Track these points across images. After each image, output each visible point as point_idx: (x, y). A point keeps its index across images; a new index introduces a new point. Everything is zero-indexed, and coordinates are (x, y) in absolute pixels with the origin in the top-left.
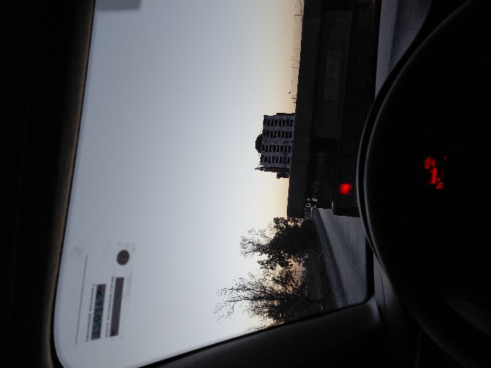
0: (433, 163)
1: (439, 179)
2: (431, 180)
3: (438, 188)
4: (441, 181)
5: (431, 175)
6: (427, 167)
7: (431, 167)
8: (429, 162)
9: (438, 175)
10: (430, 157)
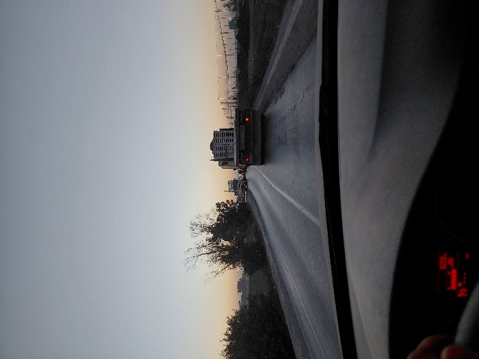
0: (451, 262)
1: (460, 285)
2: (449, 285)
3: (460, 295)
4: (464, 286)
5: (450, 277)
6: (443, 267)
7: (449, 268)
8: (445, 261)
9: (460, 279)
10: (445, 254)
